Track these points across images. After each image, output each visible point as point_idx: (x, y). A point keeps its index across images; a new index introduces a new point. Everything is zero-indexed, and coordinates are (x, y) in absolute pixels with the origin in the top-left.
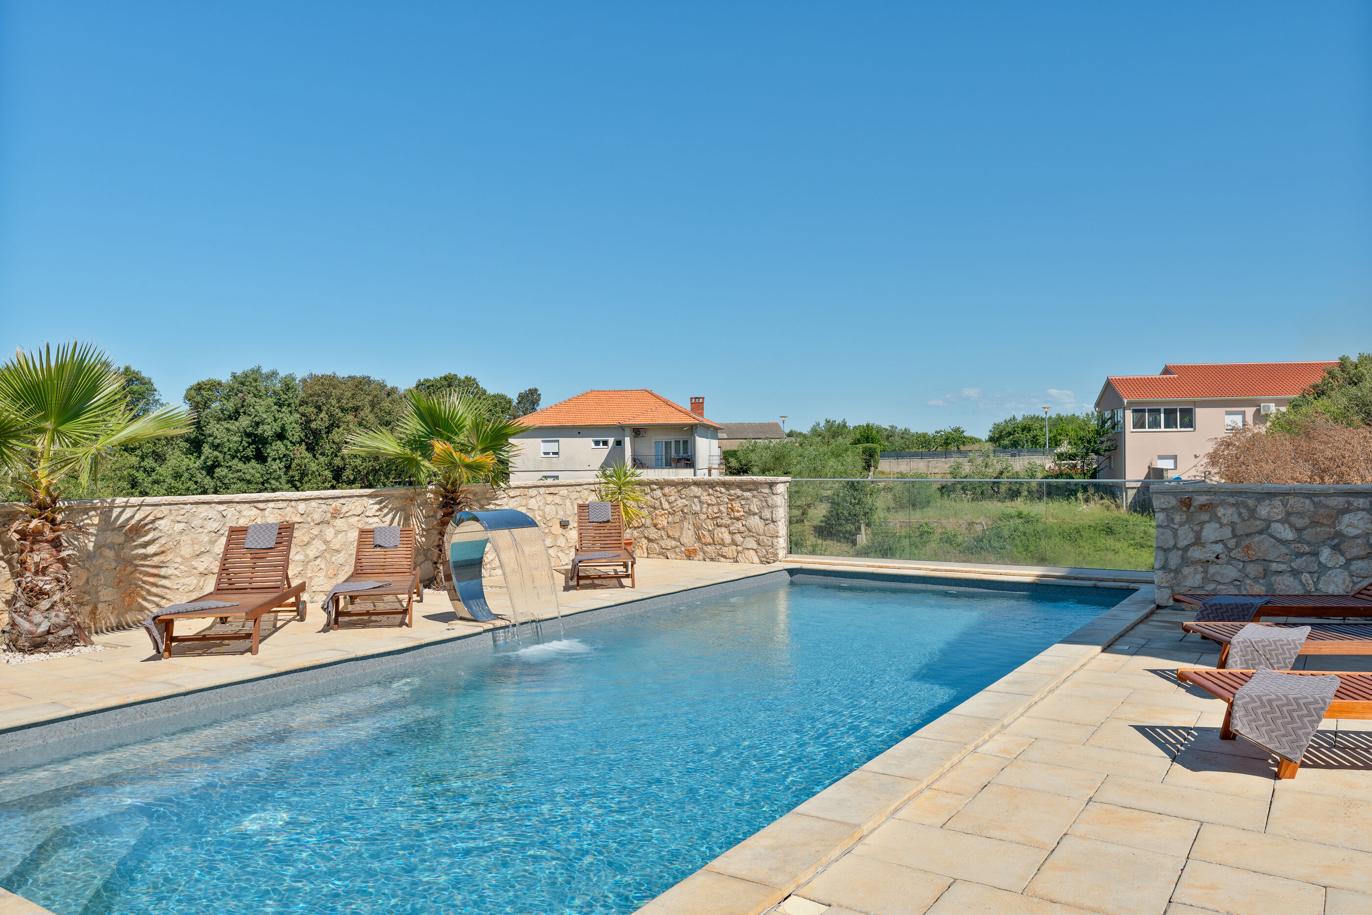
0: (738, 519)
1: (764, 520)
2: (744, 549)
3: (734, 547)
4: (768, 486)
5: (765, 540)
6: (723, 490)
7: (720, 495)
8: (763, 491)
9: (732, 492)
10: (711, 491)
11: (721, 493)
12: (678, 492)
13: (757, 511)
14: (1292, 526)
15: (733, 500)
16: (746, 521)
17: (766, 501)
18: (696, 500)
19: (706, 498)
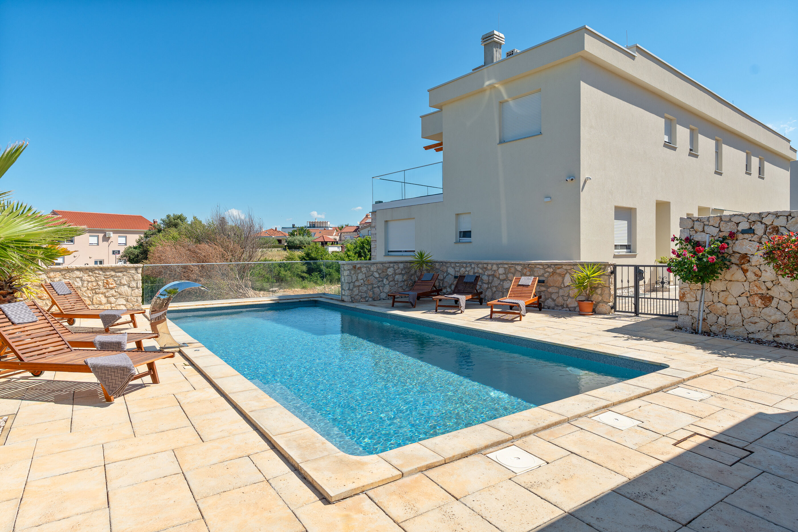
0: (112, 289)
1: (131, 288)
2: (116, 305)
3: (109, 305)
4: (134, 269)
5: (132, 299)
6: (101, 272)
7: (98, 275)
8: (131, 272)
9: (108, 273)
10: (90, 273)
11: (99, 274)
12: (62, 275)
13: (126, 283)
14: (378, 273)
15: (108, 278)
16: (118, 289)
17: (133, 277)
18: (78, 280)
19: (86, 277)
